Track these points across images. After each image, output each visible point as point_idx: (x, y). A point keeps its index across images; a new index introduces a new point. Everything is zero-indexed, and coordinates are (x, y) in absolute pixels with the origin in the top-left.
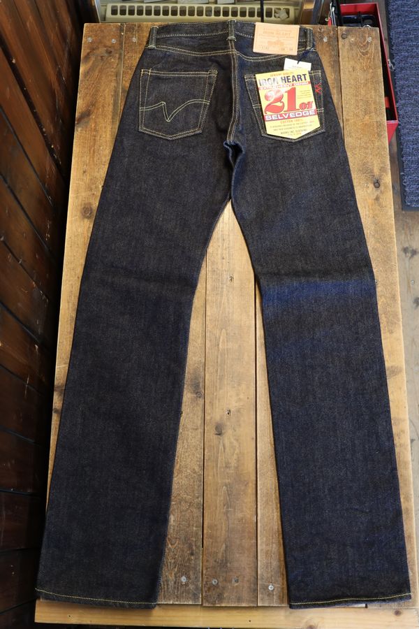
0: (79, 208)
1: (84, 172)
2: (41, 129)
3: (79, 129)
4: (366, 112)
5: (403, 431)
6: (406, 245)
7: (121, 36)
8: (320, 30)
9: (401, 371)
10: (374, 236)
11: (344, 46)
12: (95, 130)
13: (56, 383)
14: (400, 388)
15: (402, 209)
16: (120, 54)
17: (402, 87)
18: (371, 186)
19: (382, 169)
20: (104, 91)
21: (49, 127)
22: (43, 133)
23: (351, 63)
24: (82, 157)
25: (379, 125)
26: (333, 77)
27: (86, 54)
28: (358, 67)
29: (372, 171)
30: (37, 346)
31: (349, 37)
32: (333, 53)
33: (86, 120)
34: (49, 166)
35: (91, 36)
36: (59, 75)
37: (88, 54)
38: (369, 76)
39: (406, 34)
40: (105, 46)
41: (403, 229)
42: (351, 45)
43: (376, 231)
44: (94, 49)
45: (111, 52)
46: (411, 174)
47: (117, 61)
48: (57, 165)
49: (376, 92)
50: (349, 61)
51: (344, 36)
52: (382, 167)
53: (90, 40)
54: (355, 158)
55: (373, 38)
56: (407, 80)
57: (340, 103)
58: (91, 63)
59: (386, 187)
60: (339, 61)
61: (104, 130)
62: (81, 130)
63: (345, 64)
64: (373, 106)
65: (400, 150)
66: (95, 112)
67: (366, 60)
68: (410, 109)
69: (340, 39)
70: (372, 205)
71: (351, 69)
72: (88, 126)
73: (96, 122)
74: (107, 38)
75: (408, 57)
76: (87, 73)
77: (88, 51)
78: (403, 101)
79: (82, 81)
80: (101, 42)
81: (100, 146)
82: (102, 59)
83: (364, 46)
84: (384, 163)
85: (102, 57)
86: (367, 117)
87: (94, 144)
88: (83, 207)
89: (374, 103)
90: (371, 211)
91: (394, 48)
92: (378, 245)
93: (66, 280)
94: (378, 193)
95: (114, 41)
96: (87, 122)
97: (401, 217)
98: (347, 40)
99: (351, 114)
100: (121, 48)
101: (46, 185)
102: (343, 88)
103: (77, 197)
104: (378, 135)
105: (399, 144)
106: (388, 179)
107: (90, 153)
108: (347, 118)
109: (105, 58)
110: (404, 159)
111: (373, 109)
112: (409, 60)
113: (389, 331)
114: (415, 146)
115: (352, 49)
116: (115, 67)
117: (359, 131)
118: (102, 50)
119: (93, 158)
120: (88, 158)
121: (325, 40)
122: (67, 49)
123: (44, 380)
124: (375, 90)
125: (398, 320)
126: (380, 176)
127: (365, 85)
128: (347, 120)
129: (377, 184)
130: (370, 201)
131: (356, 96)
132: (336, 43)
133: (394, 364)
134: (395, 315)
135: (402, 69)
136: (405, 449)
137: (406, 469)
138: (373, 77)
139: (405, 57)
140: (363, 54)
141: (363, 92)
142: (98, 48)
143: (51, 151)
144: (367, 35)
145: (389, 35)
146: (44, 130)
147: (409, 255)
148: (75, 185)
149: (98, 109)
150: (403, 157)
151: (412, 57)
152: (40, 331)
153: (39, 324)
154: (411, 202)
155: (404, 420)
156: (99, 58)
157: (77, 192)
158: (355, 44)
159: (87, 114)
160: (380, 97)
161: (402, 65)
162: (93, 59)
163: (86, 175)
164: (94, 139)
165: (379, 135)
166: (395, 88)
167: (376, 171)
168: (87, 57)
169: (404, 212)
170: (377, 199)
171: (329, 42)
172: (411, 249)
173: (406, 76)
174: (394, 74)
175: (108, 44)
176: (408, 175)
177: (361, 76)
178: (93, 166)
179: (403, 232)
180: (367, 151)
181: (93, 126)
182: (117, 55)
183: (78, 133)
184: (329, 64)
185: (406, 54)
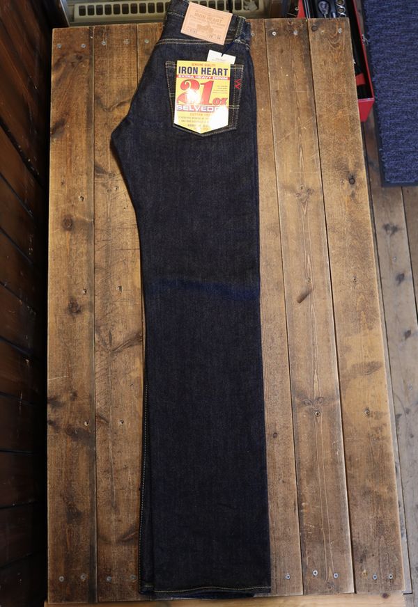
0: (60, 220)
1: (62, 183)
2: (16, 147)
3: (55, 140)
4: (340, 107)
5: (385, 425)
6: (387, 222)
7: (90, 40)
8: (290, 23)
9: (381, 366)
10: (350, 233)
11: (314, 39)
12: (71, 140)
13: (48, 395)
14: (381, 383)
15: (382, 186)
16: (91, 59)
17: (378, 60)
18: (346, 182)
19: (357, 165)
20: (77, 99)
21: (23, 142)
22: (18, 150)
23: (322, 56)
24: (59, 168)
25: (353, 119)
26: (305, 72)
27: (56, 61)
28: (329, 60)
29: (346, 167)
30: (27, 361)
31: (320, 29)
32: (303, 46)
33: (60, 129)
34: (27, 180)
35: (60, 42)
36: (31, 85)
37: (59, 60)
38: (341, 69)
39: (380, 5)
40: (75, 52)
41: (384, 206)
42: (321, 37)
43: (353, 229)
44: (64, 56)
45: (81, 58)
46: (389, 150)
47: (88, 67)
48: (35, 176)
49: (348, 85)
50: (320, 55)
51: (314, 28)
52: (356, 163)
53: (59, 46)
54: (330, 155)
55: (343, 29)
56: (382, 52)
57: (313, 99)
58: (62, 69)
59: (361, 183)
60: (310, 56)
61: (79, 139)
62: (57, 141)
63: (316, 59)
64: (346, 100)
65: (378, 125)
66: (69, 120)
67: (337, 52)
68: (386, 83)
69: (311, 32)
70: (348, 202)
71: (322, 63)
72: (64, 136)
73: (70, 132)
74: (77, 43)
75: (382, 28)
76: (58, 81)
77: (59, 57)
78: (379, 75)
79: (54, 90)
80: (70, 48)
81: (76, 156)
82: (73, 66)
83: (335, 37)
84: (358, 158)
85: (72, 63)
86: (340, 112)
87: (71, 153)
88: (63, 219)
89: (347, 96)
90: (347, 209)
91: (368, 20)
92: (355, 242)
93: (52, 294)
94: (354, 189)
95: (83, 46)
96: (62, 132)
97: (381, 195)
98: (317, 33)
99: (324, 109)
100: (91, 53)
101: (26, 200)
102: (315, 82)
103: (57, 210)
104: (352, 130)
105: (377, 119)
106: (362, 174)
107: (67, 163)
108: (321, 114)
109: (75, 64)
110: (382, 134)
111: (345, 104)
112: (384, 32)
113: (368, 327)
114: (393, 121)
115: (322, 42)
116: (86, 72)
117: (333, 126)
118: (72, 56)
119: (71, 168)
120: (65, 168)
121: (295, 33)
122: (37, 56)
123: (37, 390)
124: (348, 83)
125: (377, 316)
126: (356, 171)
127: (337, 78)
128: (321, 116)
129: (352, 180)
130: (346, 198)
131: (329, 90)
132: (307, 36)
133: (374, 359)
134: (374, 311)
135: (377, 41)
136: (388, 441)
137: (389, 460)
138: (345, 70)
139: (379, 28)
140: (334, 46)
141: (335, 86)
142: (68, 54)
143: (28, 165)
144: (337, 26)
145: (363, 6)
146: (20, 147)
147: (390, 232)
148: (54, 197)
149: (72, 118)
150: (380, 132)
151: (387, 28)
152: (29, 345)
153: (28, 340)
154: (390, 178)
155: (386, 414)
156: (70, 64)
157: (57, 204)
158: (326, 36)
159: (61, 123)
160: (353, 90)
161: (377, 37)
162: (63, 65)
163: (65, 186)
164: (70, 150)
166: (370, 61)
167: (351, 167)
168: (58, 64)
169: (383, 189)
170: (353, 195)
171: (299, 36)
172: (392, 226)
173: (382, 49)
174: (369, 48)
175: (78, 49)
176: (386, 151)
177: (333, 70)
178: (70, 177)
179: (383, 209)
180: (341, 147)
181: (68, 135)
182: (88, 61)
183: (54, 143)
184: (300, 59)
185: (381, 25)
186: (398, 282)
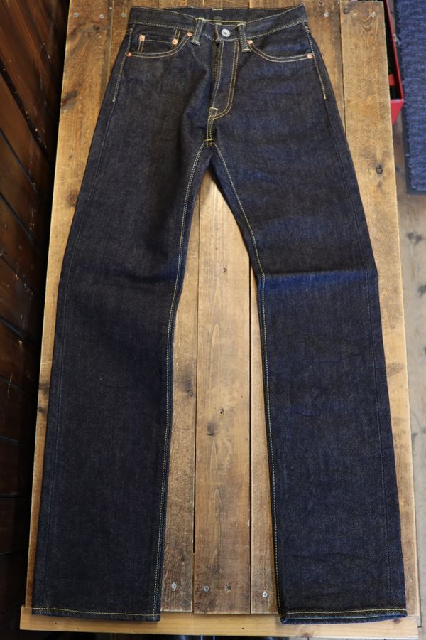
0: (65, 195)
1: (70, 157)
2: (23, 112)
3: (65, 111)
4: (369, 93)
5: (404, 432)
6: (411, 231)
7: (109, 11)
8: (321, 4)
9: (402, 368)
10: (375, 225)
11: (346, 21)
12: (82, 112)
13: (40, 381)
14: (402, 387)
15: (408, 193)
16: (109, 31)
17: (409, 63)
18: (373, 172)
19: (385, 154)
20: (91, 70)
21: (32, 110)
22: (25, 116)
23: (353, 40)
24: (68, 140)
25: (383, 106)
26: (334, 55)
27: (72, 30)
28: (361, 44)
29: (374, 156)
30: (20, 342)
31: (352, 12)
32: (334, 29)
33: (72, 101)
34: (33, 150)
35: (78, 11)
36: (43, 53)
37: (75, 30)
38: (372, 54)
39: (414, 7)
40: (93, 22)
41: (408, 214)
42: (353, 20)
43: (378, 220)
44: (80, 25)
45: (98, 28)
46: (417, 156)
47: (105, 38)
48: (42, 149)
49: (379, 71)
50: (351, 38)
51: (346, 11)
52: (386, 152)
53: (76, 15)
54: (357, 142)
55: (377, 13)
56: (414, 56)
57: (341, 84)
58: (77, 40)
59: (389, 173)
60: (340, 38)
61: (91, 111)
62: (68, 112)
63: (347, 42)
64: (376, 86)
65: (406, 130)
66: (82, 92)
67: (369, 36)
68: (416, 87)
69: (342, 14)
70: (374, 192)
71: (353, 47)
72: (76, 108)
73: (82, 104)
74: (95, 13)
75: (415, 31)
76: (73, 51)
77: (75, 27)
78: (409, 79)
79: (68, 59)
80: (88, 17)
81: (87, 130)
82: (89, 36)
83: (368, 21)
84: (386, 147)
85: (89, 33)
86: (370, 98)
87: (81, 126)
88: (69, 194)
89: (377, 83)
90: (373, 199)
91: (400, 22)
92: (380, 234)
93: (51, 272)
94: (381, 179)
95: (102, 16)
96: (74, 104)
97: (406, 201)
98: (349, 16)
99: (353, 95)
100: (109, 24)
101: (30, 170)
102: (344, 66)
103: (63, 184)
104: (381, 116)
105: (405, 123)
106: (391, 164)
107: (76, 137)
108: (349, 99)
109: (92, 35)
110: (410, 140)
111: (375, 89)
112: (416, 35)
113: (390, 326)
114: (421, 126)
115: (354, 25)
116: (103, 44)
117: (361, 112)
118: (89, 27)
119: (80, 142)
120: (75, 141)
121: (326, 15)
122: (52, 25)
123: (29, 377)
124: (379, 69)
125: (400, 314)
126: (383, 161)
127: (368, 63)
128: (349, 101)
129: (380, 170)
130: (372, 188)
131: (359, 75)
132: (338, 19)
133: (395, 361)
134: (397, 309)
135: (409, 44)
136: (406, 450)
137: (407, 471)
138: (376, 55)
139: (411, 31)
140: (366, 30)
141: (365, 71)
142: (84, 24)
143: (35, 135)
144: (370, 10)
145: (395, 8)
146: (27, 112)
147: (414, 241)
148: (60, 170)
149: (85, 89)
150: (408, 137)
151: (420, 31)
152: (24, 325)
153: (22, 319)
154: (417, 185)
155: (405, 420)
156: (86, 34)
157: (63, 178)
158: (358, 19)
159: (73, 95)
160: (384, 76)
161: (408, 40)
162: (79, 35)
163: (72, 161)
164: (81, 122)
165: (383, 117)
166: (401, 64)
167: (379, 156)
168: (73, 34)
169: (409, 196)
170: (380, 185)
171: (330, 17)
172: (416, 235)
173: (413, 52)
174: (400, 49)
175: (96, 19)
176: (413, 157)
177: (363, 53)
178: (79, 151)
179: (408, 216)
180: (369, 134)
181: (80, 107)
182: (105, 32)
183: (64, 115)
184: (329, 41)
185: (413, 28)
186: (420, 293)
